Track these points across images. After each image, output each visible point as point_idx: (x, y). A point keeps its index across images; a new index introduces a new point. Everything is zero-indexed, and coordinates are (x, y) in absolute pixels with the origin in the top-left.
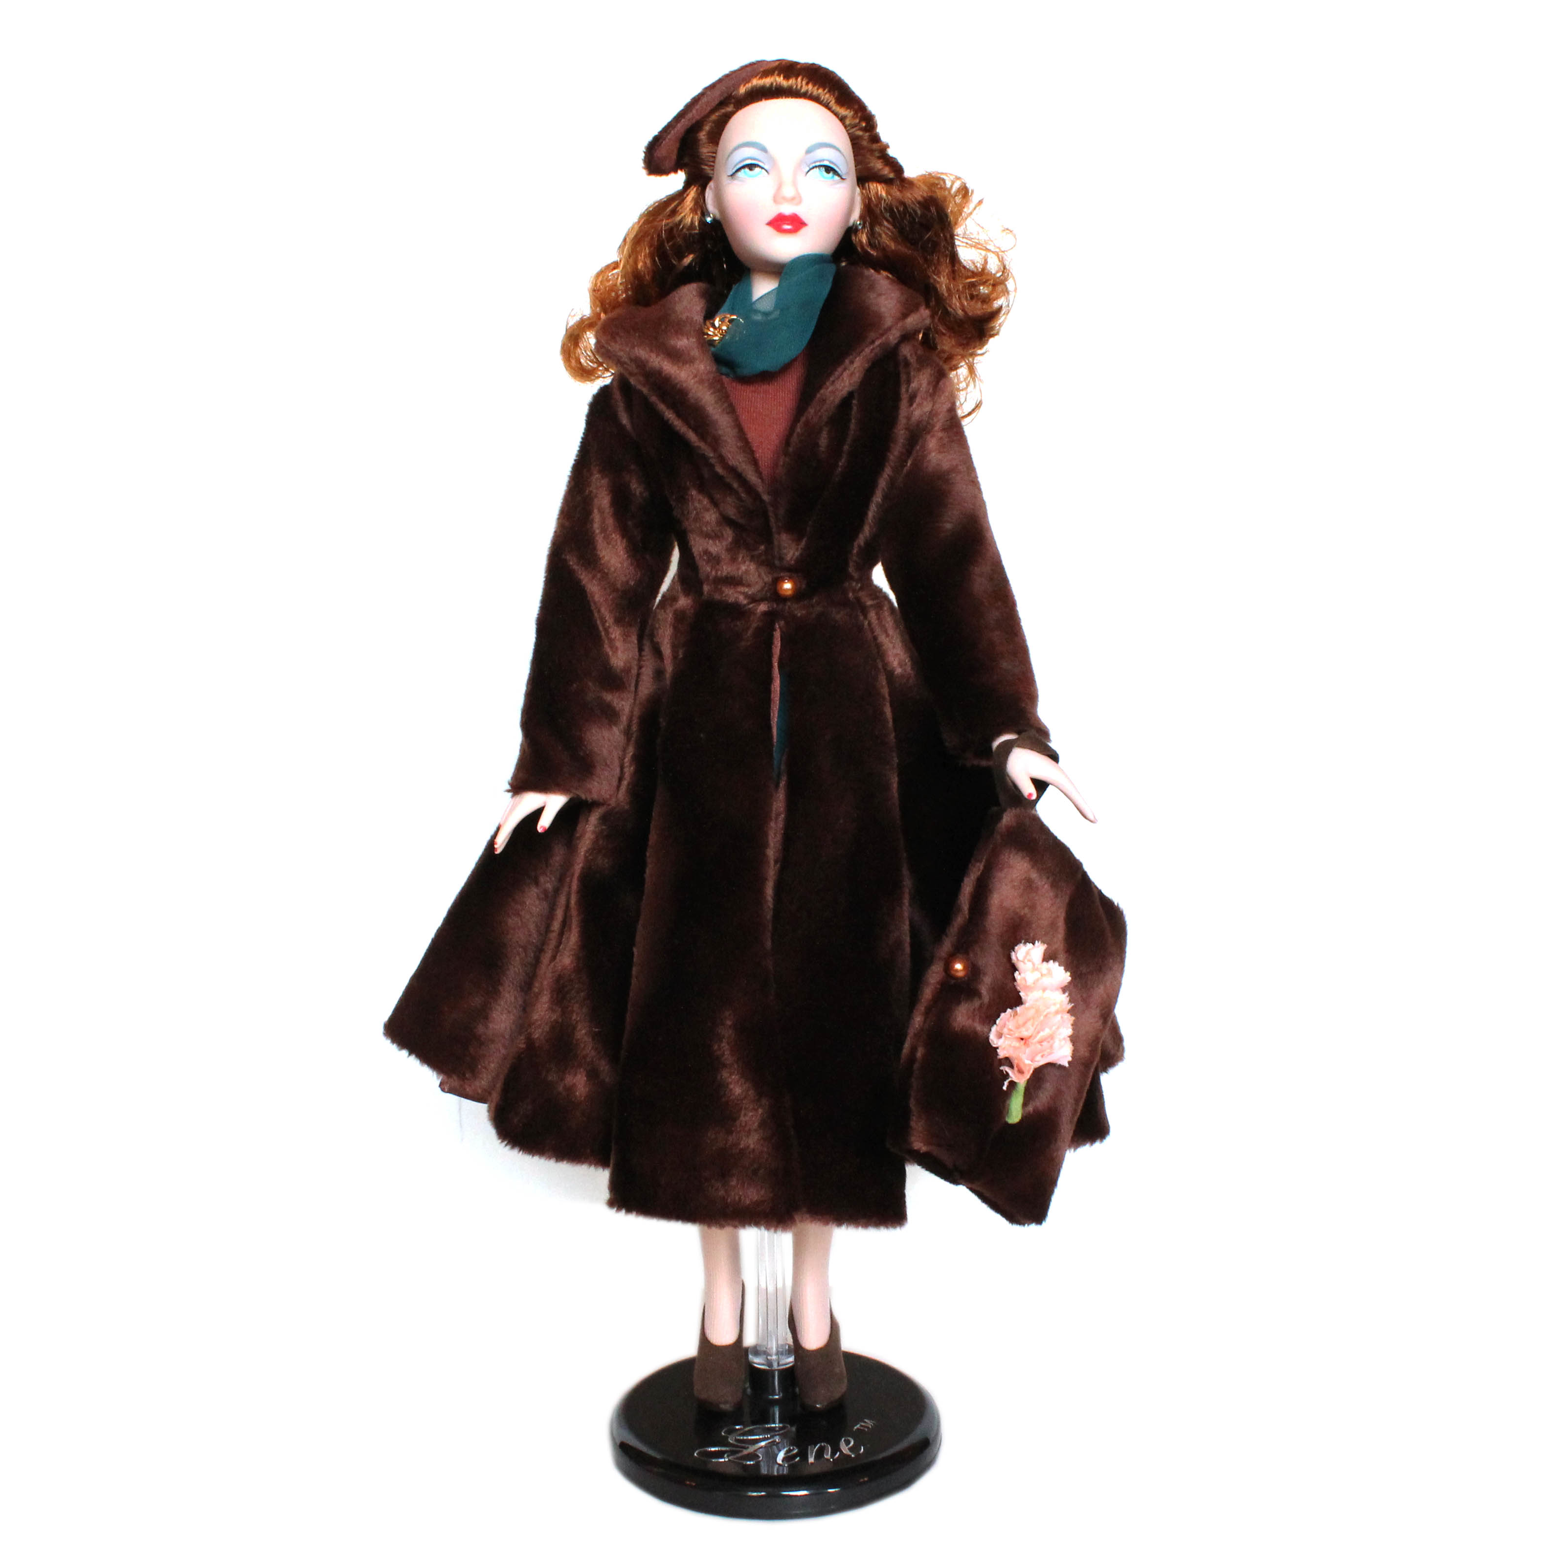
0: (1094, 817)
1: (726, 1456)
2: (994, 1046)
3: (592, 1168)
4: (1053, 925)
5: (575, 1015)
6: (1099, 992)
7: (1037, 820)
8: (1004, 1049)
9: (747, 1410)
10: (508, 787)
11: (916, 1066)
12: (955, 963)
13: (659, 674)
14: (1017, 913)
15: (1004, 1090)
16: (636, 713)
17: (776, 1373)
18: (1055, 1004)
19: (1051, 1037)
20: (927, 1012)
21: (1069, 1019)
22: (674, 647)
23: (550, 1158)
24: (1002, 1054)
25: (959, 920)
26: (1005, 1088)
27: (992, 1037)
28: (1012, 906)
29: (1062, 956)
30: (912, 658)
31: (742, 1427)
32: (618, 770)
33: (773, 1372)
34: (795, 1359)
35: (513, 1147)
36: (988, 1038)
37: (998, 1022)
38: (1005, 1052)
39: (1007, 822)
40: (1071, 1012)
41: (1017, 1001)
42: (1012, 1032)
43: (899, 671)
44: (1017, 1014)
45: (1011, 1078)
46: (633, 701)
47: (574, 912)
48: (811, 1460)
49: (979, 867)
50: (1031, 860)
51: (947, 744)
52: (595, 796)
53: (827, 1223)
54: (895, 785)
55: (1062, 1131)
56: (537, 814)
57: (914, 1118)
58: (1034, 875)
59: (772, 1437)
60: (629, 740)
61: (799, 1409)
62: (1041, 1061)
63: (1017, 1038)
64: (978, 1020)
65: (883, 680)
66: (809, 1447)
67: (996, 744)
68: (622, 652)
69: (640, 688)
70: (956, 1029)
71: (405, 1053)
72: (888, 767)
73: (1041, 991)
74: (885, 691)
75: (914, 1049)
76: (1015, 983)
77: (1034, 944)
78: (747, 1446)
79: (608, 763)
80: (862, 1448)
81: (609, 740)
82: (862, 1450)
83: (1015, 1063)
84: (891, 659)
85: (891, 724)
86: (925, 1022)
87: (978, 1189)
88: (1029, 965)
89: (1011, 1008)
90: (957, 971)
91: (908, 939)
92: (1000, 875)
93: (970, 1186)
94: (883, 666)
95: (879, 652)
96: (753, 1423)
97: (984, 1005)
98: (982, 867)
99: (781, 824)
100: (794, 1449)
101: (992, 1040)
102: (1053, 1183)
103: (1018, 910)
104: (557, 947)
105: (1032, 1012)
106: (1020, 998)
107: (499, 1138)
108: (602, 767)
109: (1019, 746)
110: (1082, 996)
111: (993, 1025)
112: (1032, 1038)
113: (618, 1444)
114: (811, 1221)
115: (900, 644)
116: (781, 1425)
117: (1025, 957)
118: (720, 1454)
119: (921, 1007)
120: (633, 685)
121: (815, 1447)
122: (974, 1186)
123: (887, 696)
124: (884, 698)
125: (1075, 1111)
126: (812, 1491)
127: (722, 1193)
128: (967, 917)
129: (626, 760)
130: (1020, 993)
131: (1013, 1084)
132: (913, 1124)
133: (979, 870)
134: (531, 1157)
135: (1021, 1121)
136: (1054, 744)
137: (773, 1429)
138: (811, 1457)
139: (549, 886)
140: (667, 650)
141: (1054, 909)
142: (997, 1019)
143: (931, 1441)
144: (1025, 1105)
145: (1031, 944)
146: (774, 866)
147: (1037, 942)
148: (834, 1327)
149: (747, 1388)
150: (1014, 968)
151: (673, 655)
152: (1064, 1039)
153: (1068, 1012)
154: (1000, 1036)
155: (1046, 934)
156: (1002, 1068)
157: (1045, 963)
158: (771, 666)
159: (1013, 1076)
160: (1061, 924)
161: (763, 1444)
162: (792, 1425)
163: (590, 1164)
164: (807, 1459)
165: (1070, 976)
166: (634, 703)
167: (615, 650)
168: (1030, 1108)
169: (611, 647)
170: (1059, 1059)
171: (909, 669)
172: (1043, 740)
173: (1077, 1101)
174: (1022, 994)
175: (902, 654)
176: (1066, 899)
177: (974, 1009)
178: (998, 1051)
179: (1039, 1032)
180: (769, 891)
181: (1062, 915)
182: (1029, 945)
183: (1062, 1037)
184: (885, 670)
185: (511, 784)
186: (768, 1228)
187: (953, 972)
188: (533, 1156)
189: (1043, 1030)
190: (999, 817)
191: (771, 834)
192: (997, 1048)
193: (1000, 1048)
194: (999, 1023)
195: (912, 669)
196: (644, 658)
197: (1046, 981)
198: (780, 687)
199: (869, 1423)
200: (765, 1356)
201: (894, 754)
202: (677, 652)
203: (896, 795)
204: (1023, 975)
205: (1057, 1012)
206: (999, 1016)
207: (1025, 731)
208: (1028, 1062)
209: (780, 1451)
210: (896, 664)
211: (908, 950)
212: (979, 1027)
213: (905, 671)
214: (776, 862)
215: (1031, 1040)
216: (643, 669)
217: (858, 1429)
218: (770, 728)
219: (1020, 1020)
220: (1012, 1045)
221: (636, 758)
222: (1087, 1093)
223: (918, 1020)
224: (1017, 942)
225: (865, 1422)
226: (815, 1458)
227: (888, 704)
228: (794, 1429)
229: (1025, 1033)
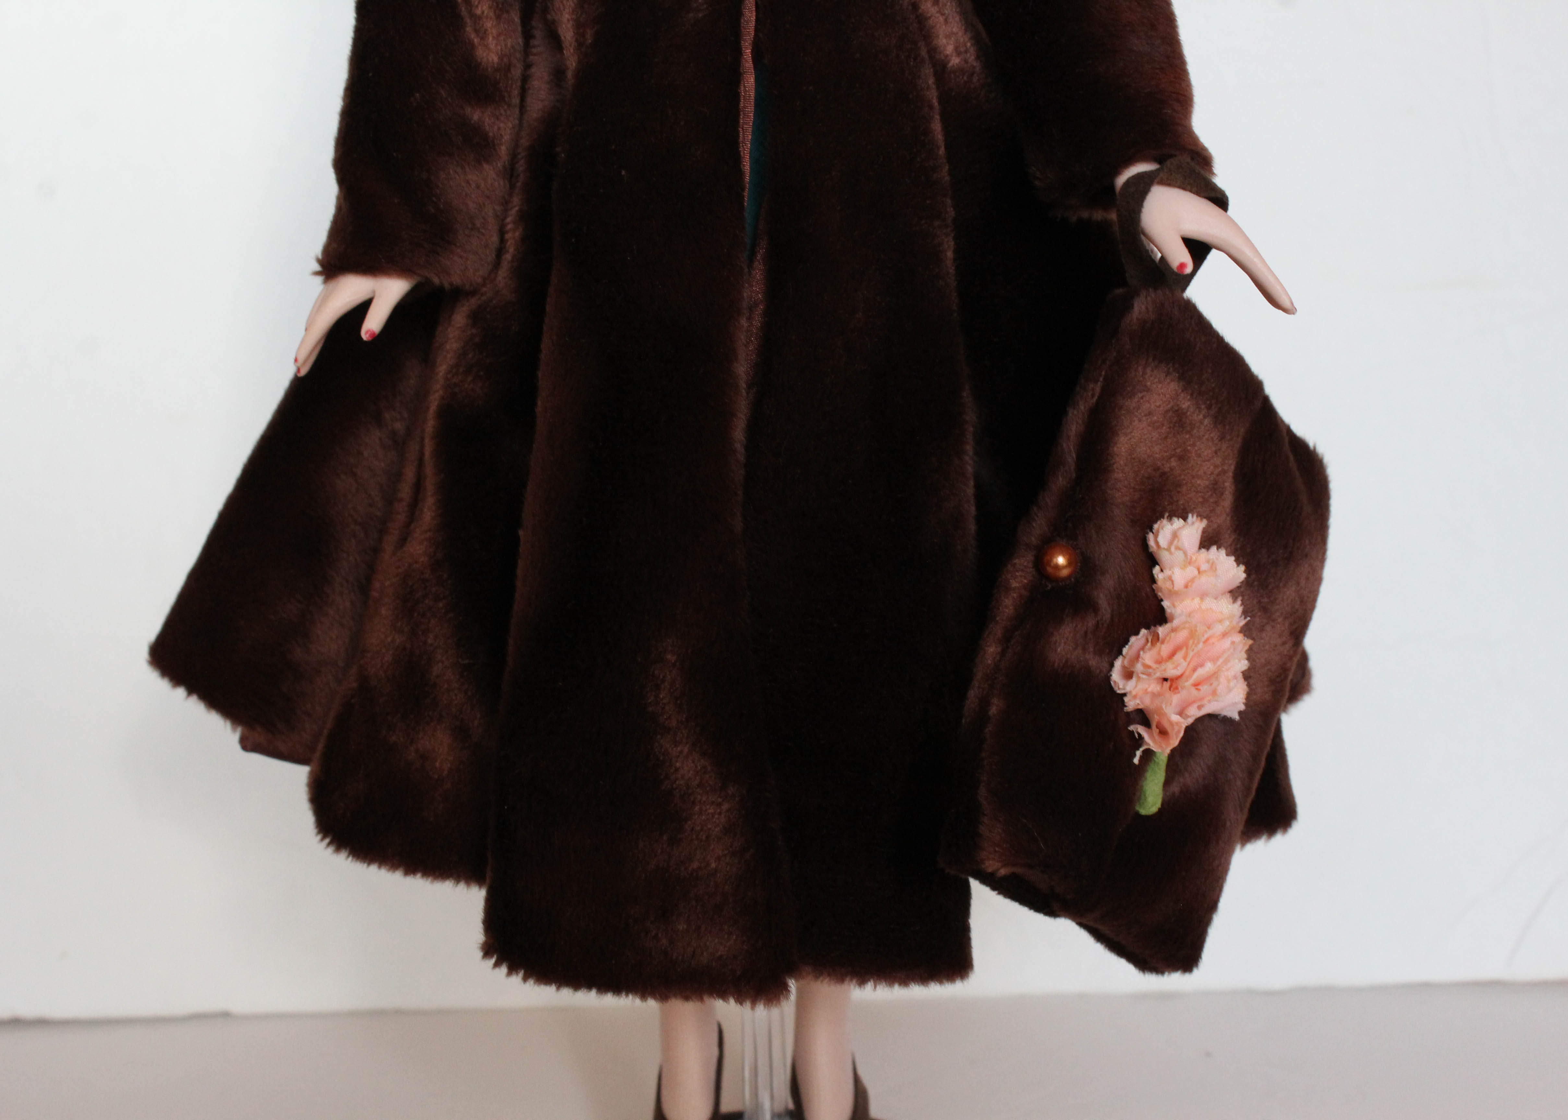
0: (1292, 304)
2: (1118, 692)
3: (462, 886)
4: (1215, 488)
5: (431, 636)
6: (1289, 594)
7: (1190, 308)
8: (1135, 697)
10: (317, 267)
11: (989, 729)
12: (1053, 556)
13: (558, 74)
14: (1156, 469)
15: (1134, 764)
16: (525, 142)
18: (1221, 621)
19: (1213, 677)
20: (1006, 639)
21: (1241, 643)
22: (579, 26)
24: (1131, 704)
25: (1061, 481)
26: (1136, 761)
27: (1116, 676)
28: (1149, 456)
29: (1228, 537)
30: (977, 39)
32: (495, 239)
35: (338, 849)
36: (1108, 678)
37: (1125, 651)
38: (1138, 701)
39: (1140, 313)
40: (1246, 631)
41: (1160, 617)
42: (1150, 670)
43: (955, 61)
44: (1158, 639)
45: (1148, 744)
46: (517, 122)
47: (429, 470)
49: (1093, 389)
50: (1181, 378)
51: (1037, 183)
52: (456, 280)
54: (950, 254)
55: (1228, 824)
56: (361, 310)
57: (985, 820)
58: (1186, 404)
60: (512, 187)
62: (1194, 713)
63: (1158, 679)
64: (1091, 649)
65: (928, 77)
67: (1121, 180)
68: (493, 37)
69: (529, 100)
70: (1056, 665)
71: (181, 692)
72: (937, 223)
73: (1197, 600)
74: (933, 95)
75: (984, 703)
76: (1154, 586)
77: (1185, 519)
79: (478, 225)
81: (478, 187)
83: (1155, 719)
84: (942, 41)
85: (942, 151)
86: (1003, 653)
87: (1091, 924)
88: (1179, 555)
89: (1148, 628)
90: (1057, 567)
91: (973, 510)
92: (1132, 403)
94: (929, 52)
95: (925, 33)
97: (1103, 624)
98: (1098, 390)
99: (757, 322)
101: (1115, 682)
102: (1213, 906)
103: (1159, 463)
104: (408, 525)
105: (1182, 636)
106: (1162, 609)
107: (319, 832)
108: (467, 232)
109: (1162, 183)
110: (1259, 602)
111: (1116, 658)
112: (1184, 678)
114: (816, 978)
115: (957, 19)
117: (1171, 543)
119: (997, 630)
120: (516, 92)
123: (935, 103)
124: (931, 107)
125: (1248, 789)
128: (1074, 475)
129: (509, 220)
130: (1163, 603)
131: (1149, 755)
132: (983, 829)
133: (1093, 396)
134: (366, 865)
135: (1160, 811)
136: (1222, 179)
139: (399, 426)
140: (567, 34)
141: (1218, 461)
142: (1124, 646)
144: (1167, 783)
145: (1181, 520)
146: (747, 393)
147: (1190, 515)
150: (1152, 561)
151: (577, 41)
152: (1235, 677)
153: (1240, 632)
154: (1128, 675)
155: (1205, 501)
156: (1131, 728)
157: (1203, 550)
158: (738, 52)
159: (1150, 740)
160: (1229, 486)
165: (1245, 572)
166: (521, 125)
167: (482, 34)
168: (1175, 788)
169: (476, 31)
170: (1222, 709)
171: (971, 57)
172: (1202, 172)
173: (1251, 774)
174: (1166, 604)
175: (960, 34)
176: (1238, 443)
177: (1086, 632)
178: (1126, 699)
179: (1195, 670)
180: (739, 434)
181: (1231, 466)
182: (1178, 523)
183: (1231, 673)
184: (931, 57)
185: (321, 262)
187: (1049, 570)
188: (369, 864)
189: (1201, 665)
190: (1127, 307)
191: (742, 337)
192: (1125, 695)
193: (1128, 695)
194: (1127, 653)
195: (978, 58)
196: (534, 50)
197: (1206, 581)
198: (756, 89)
201: (949, 201)
202: (583, 35)
203: (952, 271)
204: (1167, 572)
205: (1225, 635)
206: (1126, 641)
207: (1171, 156)
208: (1175, 718)
210: (950, 49)
211: (972, 527)
212: (1094, 662)
213: (966, 61)
214: (750, 386)
215: (1180, 683)
216: (533, 70)
218: (737, 159)
219: (1165, 649)
220: (1149, 690)
221: (524, 217)
222: (1267, 759)
223: (991, 651)
224: (1158, 516)
227: (937, 117)
229: (1171, 670)
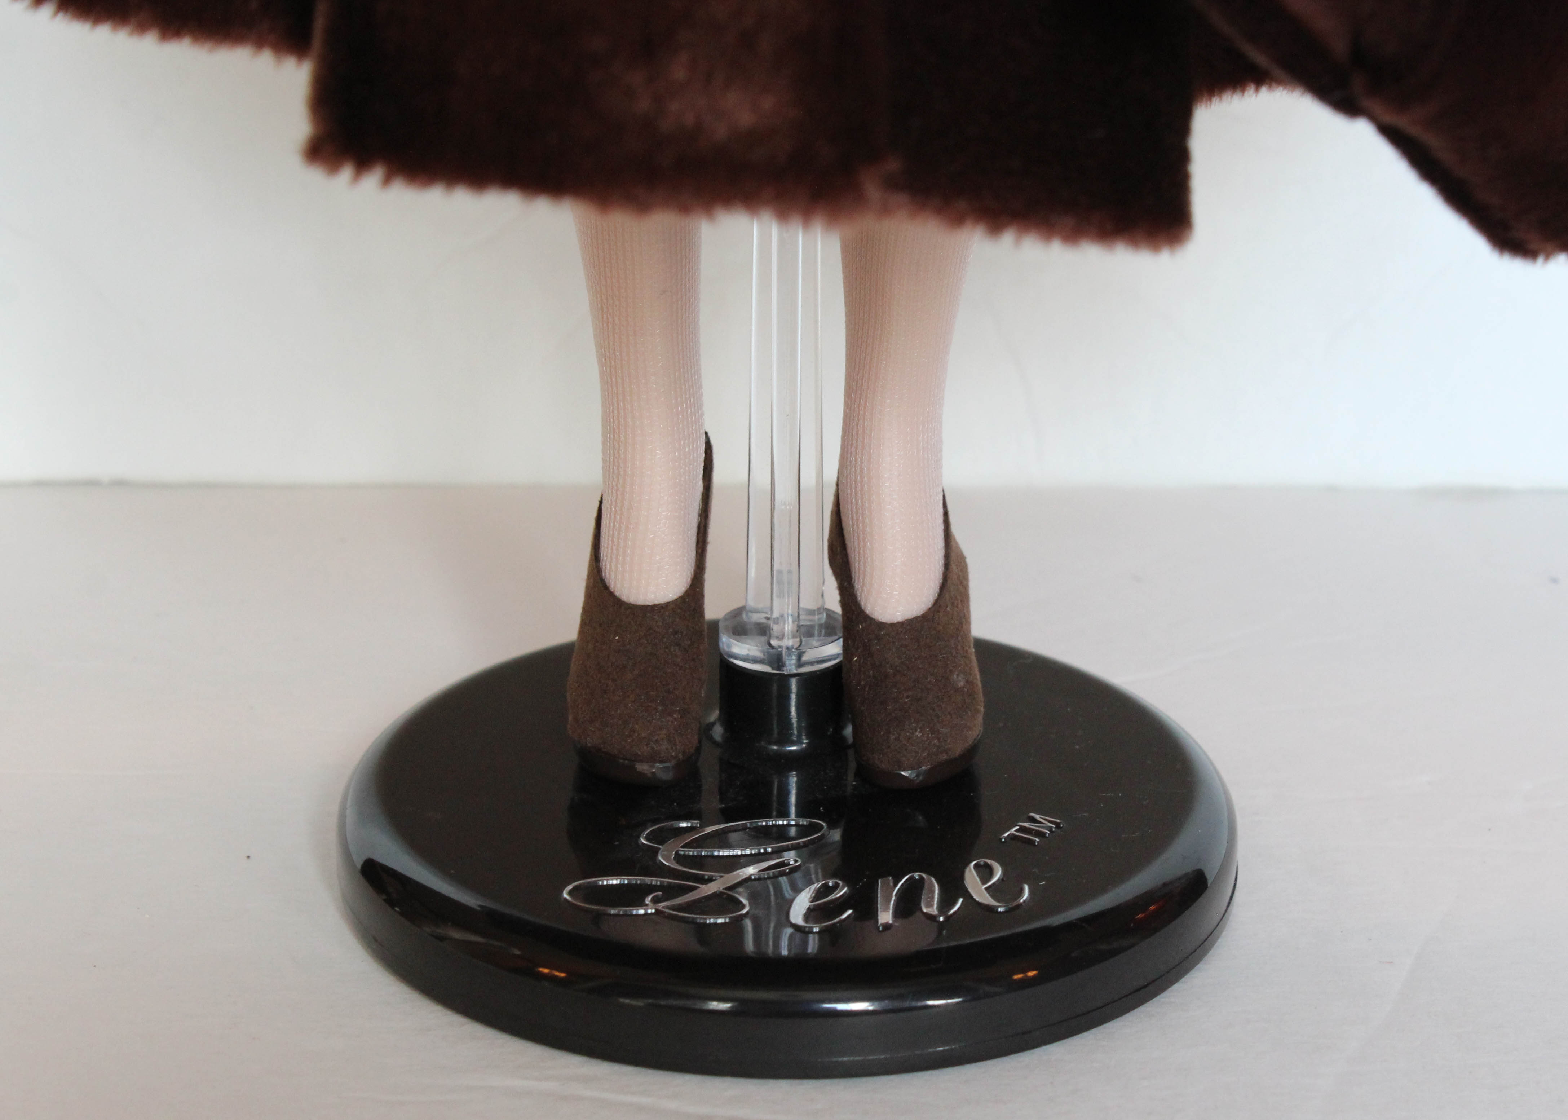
1: (648, 900)
9: (710, 779)
17: (794, 683)
23: (142, 28)
31: (696, 823)
33: (784, 679)
34: (846, 647)
48: (885, 917)
53: (957, 220)
59: (778, 852)
61: (851, 780)
66: (880, 881)
78: (707, 874)
80: (1026, 888)
82: (1026, 895)
93: (1389, 118)
96: (728, 815)
100: (836, 887)
113: (359, 866)
116: (804, 822)
118: (634, 895)
121: (895, 885)
122: (1401, 122)
126: (886, 1004)
127: (643, 104)
137: (781, 834)
138: (886, 909)
143: (1209, 882)
148: (953, 567)
149: (713, 724)
161: (751, 870)
162: (832, 825)
163: (260, 43)
164: (874, 915)
186: (783, 215)
199: (1044, 822)
200: (763, 639)
209: (797, 891)
217: (1012, 837)
225: (1034, 820)
226: (897, 914)
228: (836, 835)
